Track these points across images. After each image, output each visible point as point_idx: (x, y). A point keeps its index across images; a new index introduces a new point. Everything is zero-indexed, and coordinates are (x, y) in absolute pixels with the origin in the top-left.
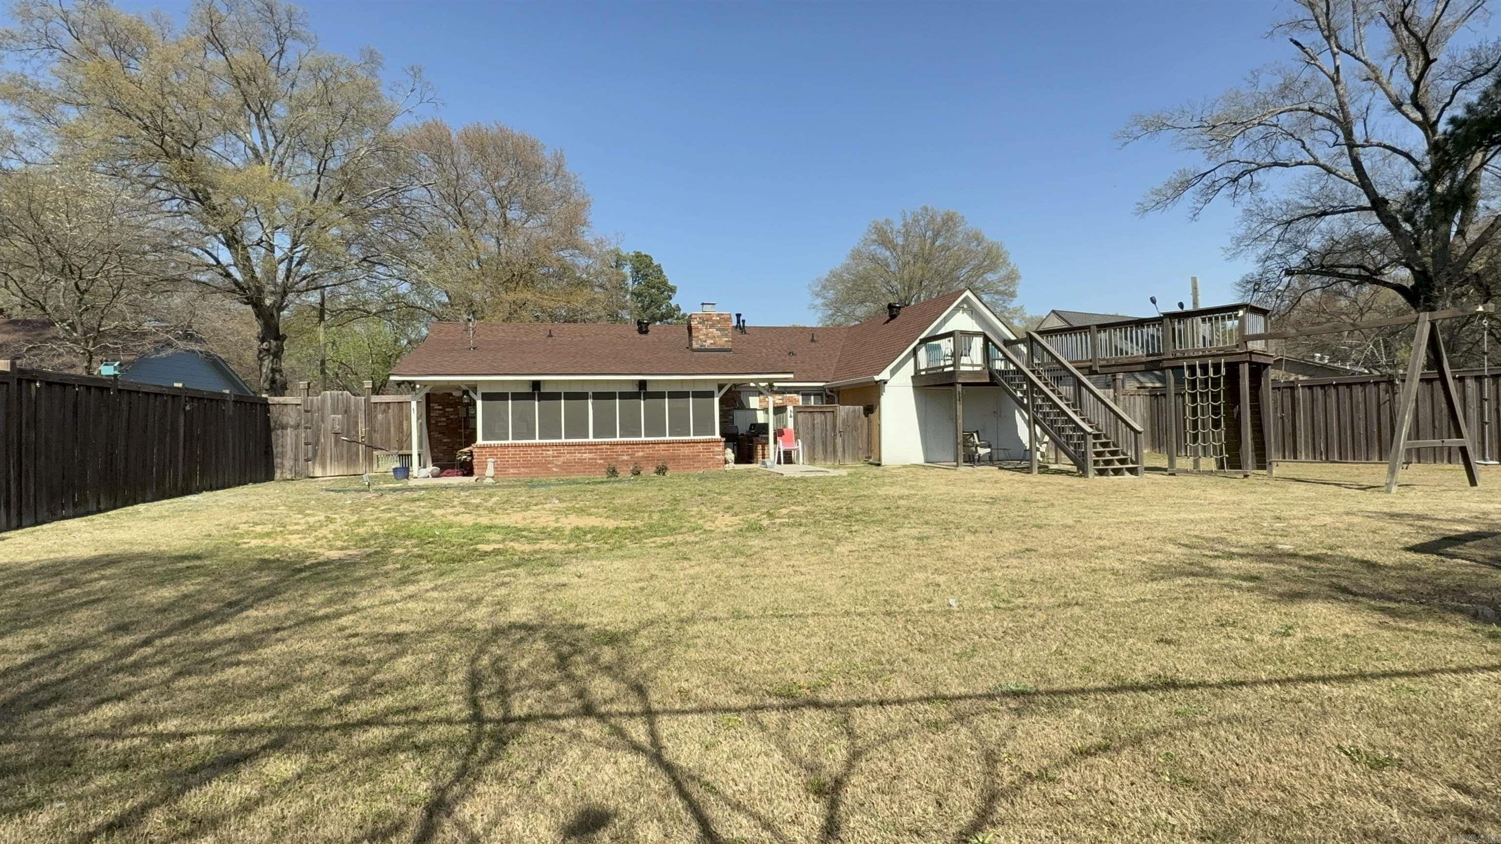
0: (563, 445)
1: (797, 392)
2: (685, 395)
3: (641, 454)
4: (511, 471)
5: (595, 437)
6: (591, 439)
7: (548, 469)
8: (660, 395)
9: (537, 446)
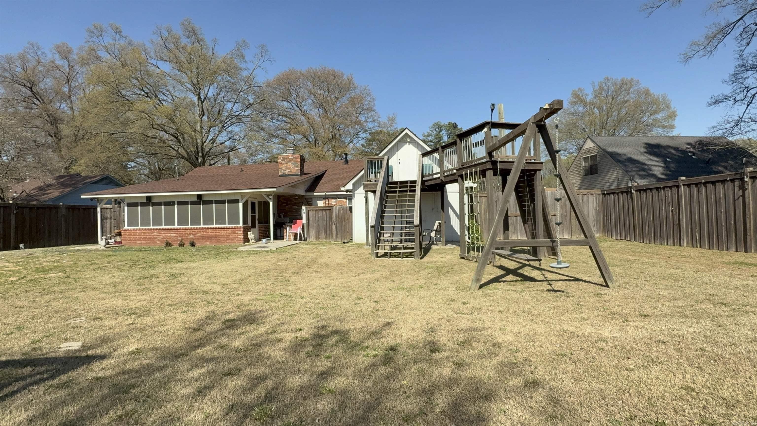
0: (162, 229)
2: (223, 202)
5: (178, 225)
8: (211, 202)
9: (150, 230)
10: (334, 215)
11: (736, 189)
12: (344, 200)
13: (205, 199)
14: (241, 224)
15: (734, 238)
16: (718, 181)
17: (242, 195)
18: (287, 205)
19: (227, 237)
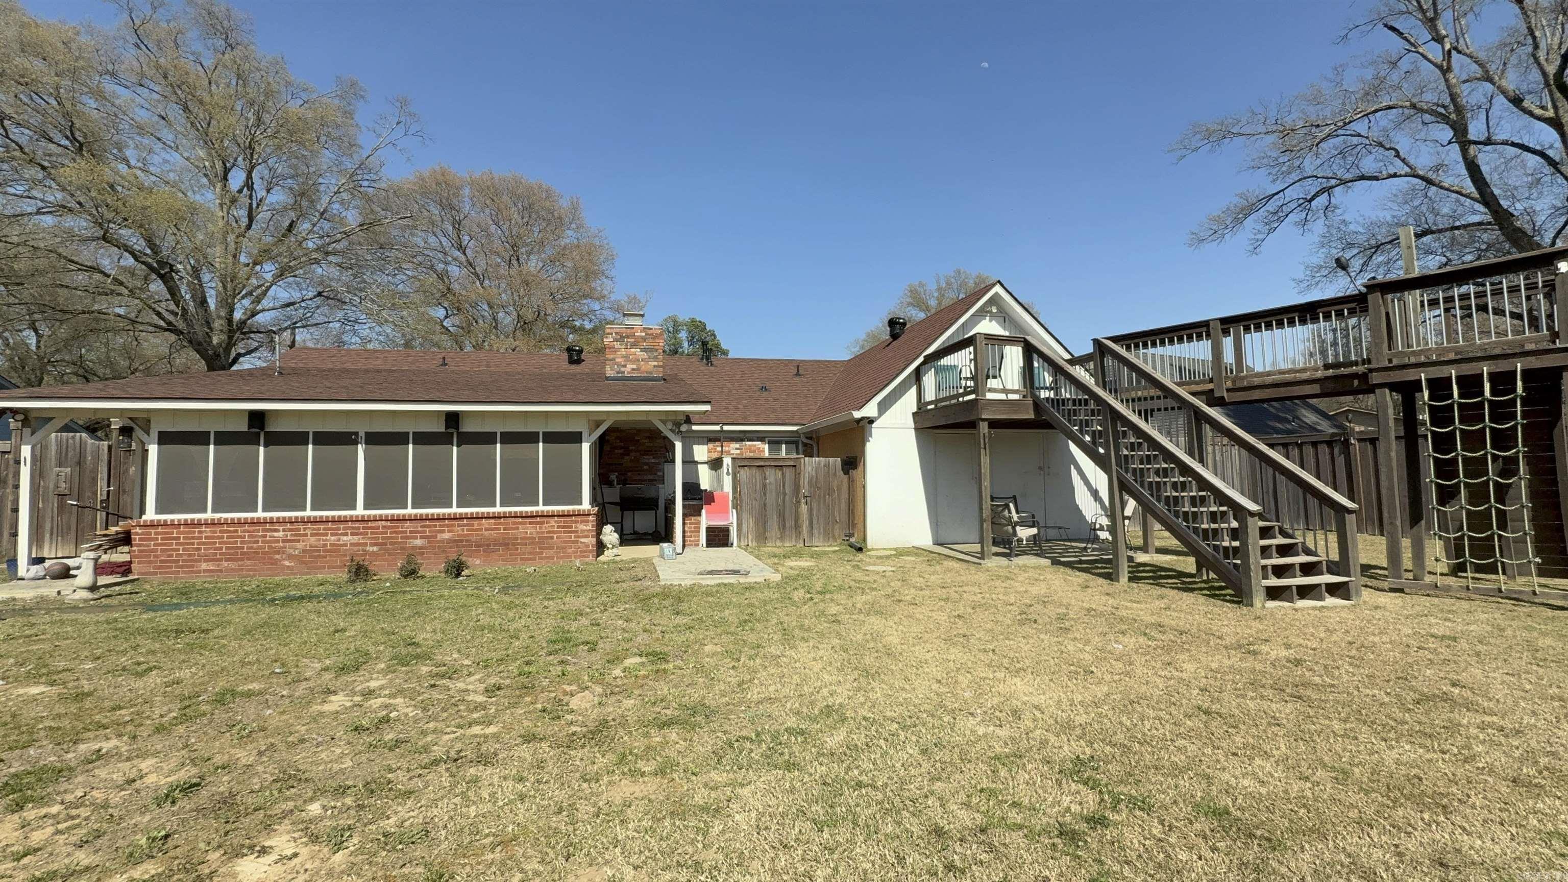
0: (304, 521)
1: (761, 439)
2: (530, 438)
3: (447, 536)
4: (204, 566)
5: (366, 507)
6: (360, 510)
7: (275, 562)
8: (488, 439)
9: (256, 522)
10: (805, 481)
12: (759, 444)
13: (468, 427)
14: (586, 505)
19: (543, 542)
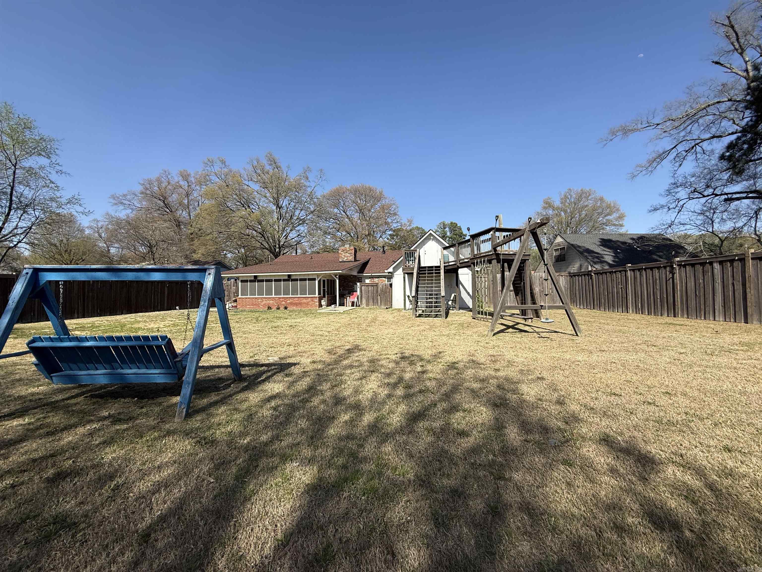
0: (264, 298)
2: (305, 280)
3: (289, 301)
4: (248, 306)
5: (274, 295)
7: (259, 306)
8: (297, 280)
9: (256, 298)
10: (379, 289)
11: (668, 273)
12: (384, 279)
13: (293, 278)
14: (317, 295)
15: (666, 307)
16: (655, 268)
17: (318, 275)
18: (345, 282)
19: (307, 304)
